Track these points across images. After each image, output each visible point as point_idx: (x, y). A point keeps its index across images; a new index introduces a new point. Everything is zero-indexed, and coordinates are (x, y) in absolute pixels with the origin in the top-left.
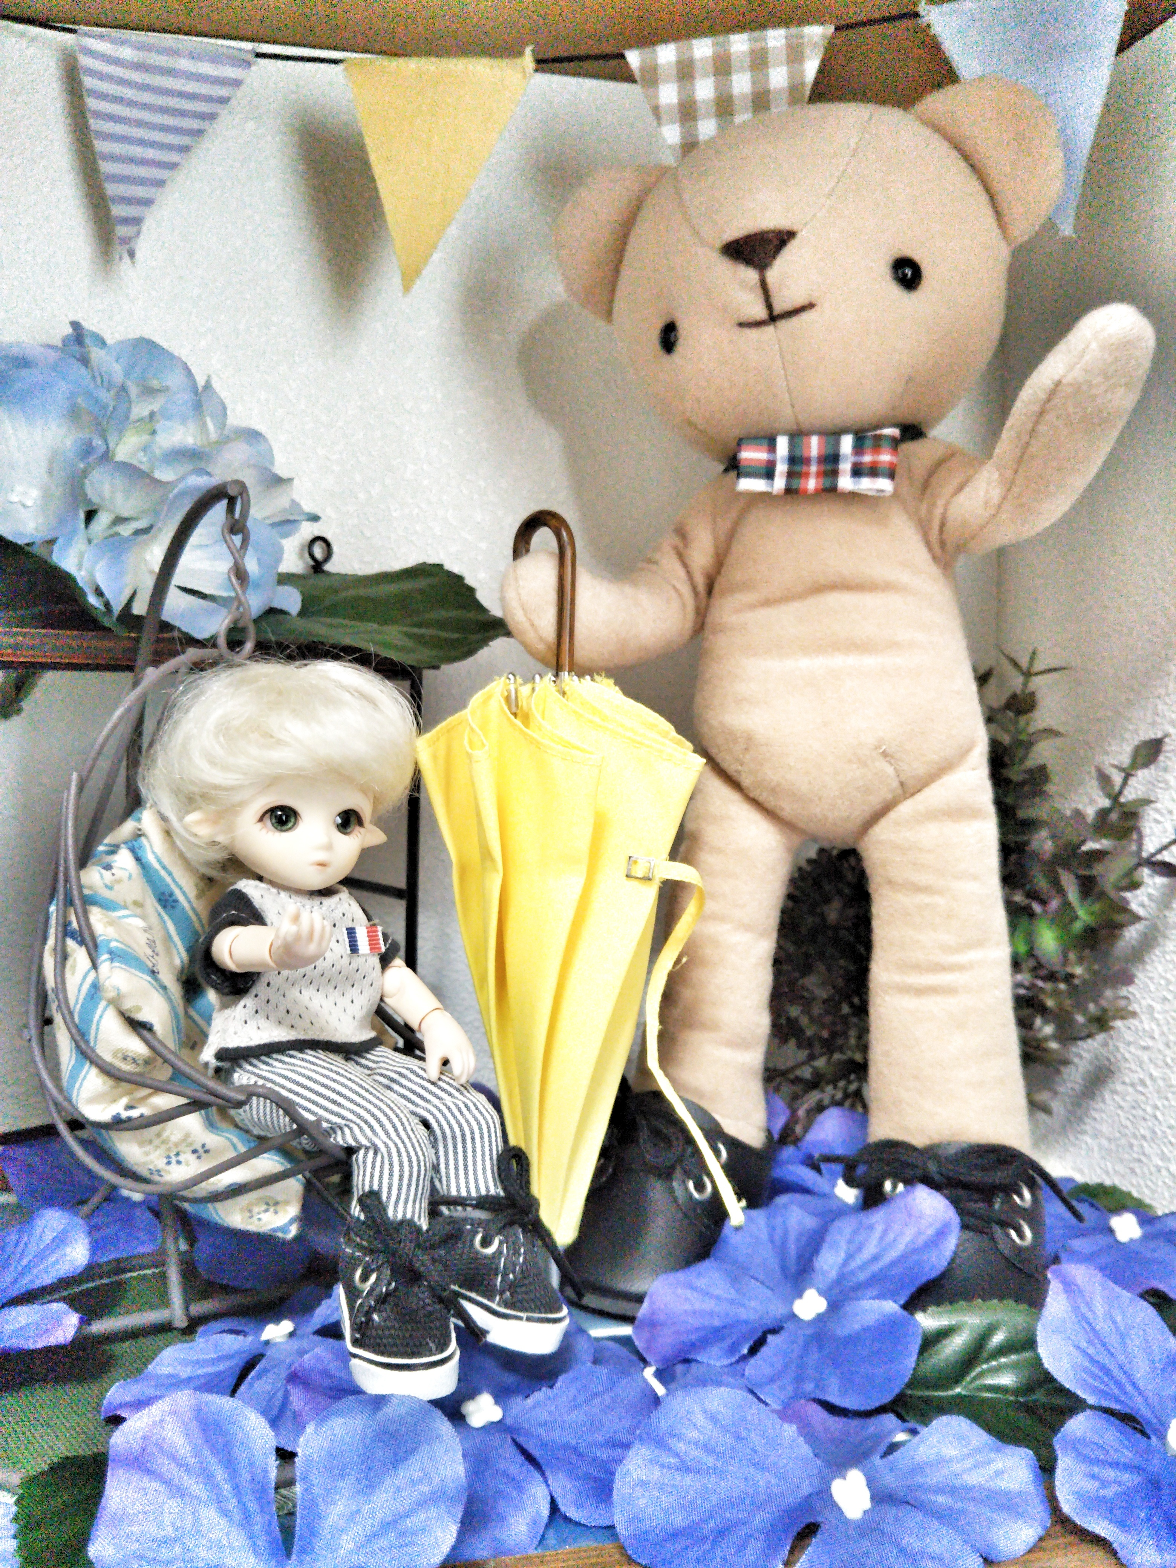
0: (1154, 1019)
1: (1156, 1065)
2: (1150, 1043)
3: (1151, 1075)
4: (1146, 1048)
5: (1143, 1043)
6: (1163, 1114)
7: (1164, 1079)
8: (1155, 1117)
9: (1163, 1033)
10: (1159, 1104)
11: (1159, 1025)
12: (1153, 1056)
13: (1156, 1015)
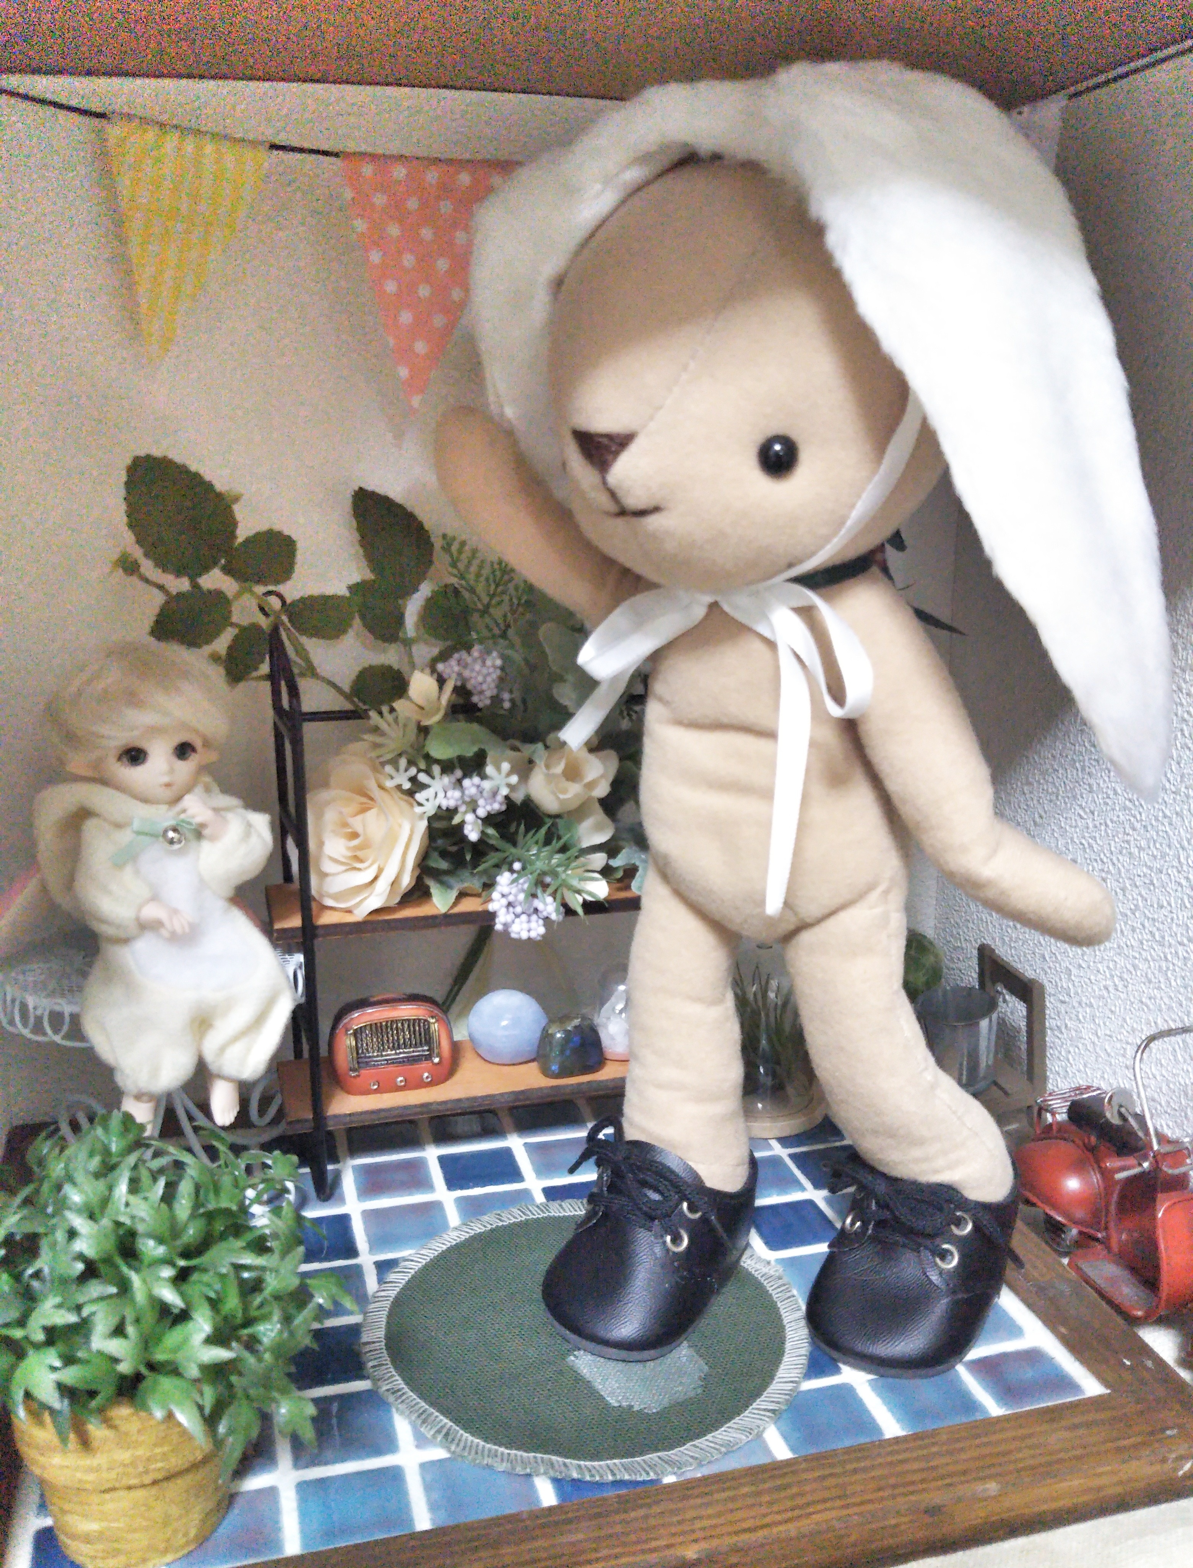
0: (1070, 979)
1: (1071, 1019)
2: (1067, 1000)
3: (1066, 1026)
4: (1063, 1002)
5: (1061, 998)
6: (1074, 1060)
7: (1076, 1031)
8: (1068, 1060)
9: (1077, 993)
10: (1071, 1050)
11: (1074, 985)
12: (1068, 1010)
13: (1073, 977)
